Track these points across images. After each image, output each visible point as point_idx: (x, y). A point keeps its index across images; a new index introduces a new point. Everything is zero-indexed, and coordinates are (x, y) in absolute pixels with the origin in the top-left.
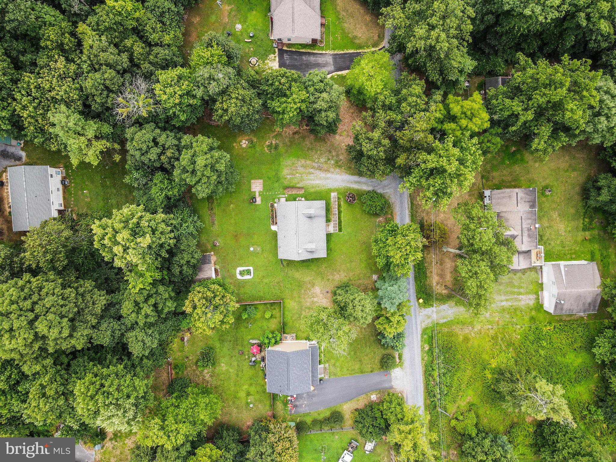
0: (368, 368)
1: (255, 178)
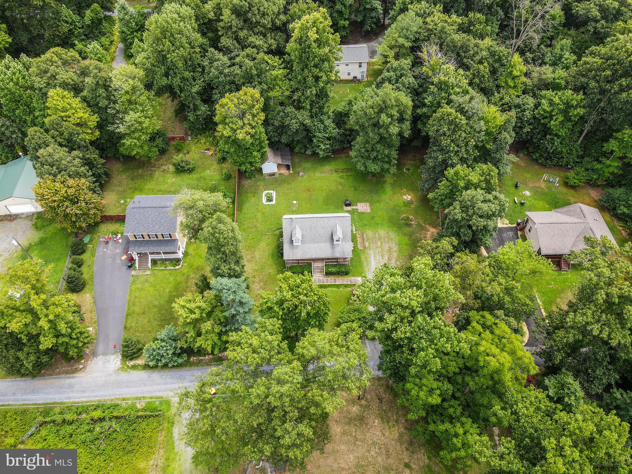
0: (132, 323)
1: (371, 205)
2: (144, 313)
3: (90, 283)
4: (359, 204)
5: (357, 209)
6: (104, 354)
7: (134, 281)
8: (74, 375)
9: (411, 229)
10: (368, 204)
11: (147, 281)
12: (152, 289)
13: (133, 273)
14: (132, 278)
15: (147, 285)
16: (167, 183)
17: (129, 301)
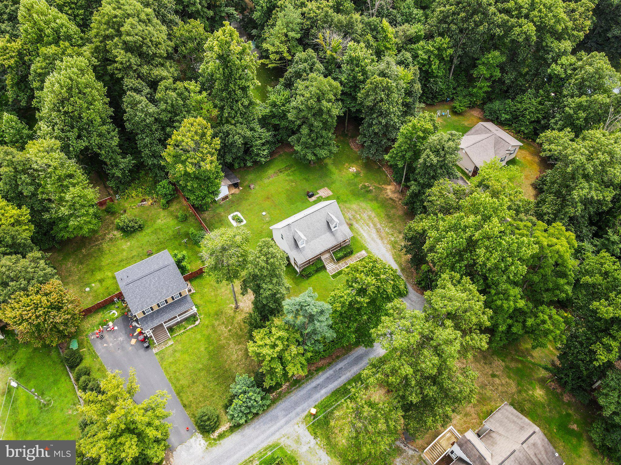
1: (330, 188)
2: (194, 382)
4: (319, 192)
5: (321, 196)
6: (181, 442)
7: (162, 359)
9: (373, 194)
10: (326, 188)
11: (175, 351)
12: (186, 357)
13: (155, 351)
14: (157, 357)
15: (177, 355)
16: (124, 250)
17: (170, 379)
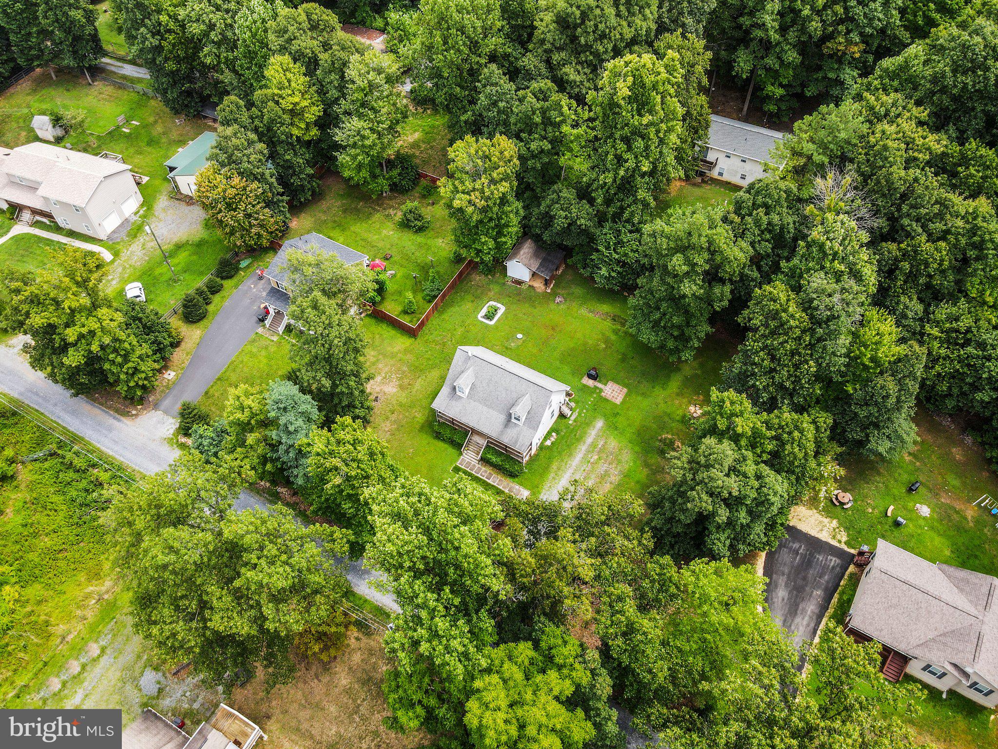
0: (217, 391)
1: (628, 395)
3: (210, 318)
4: (610, 384)
5: (601, 390)
6: (166, 412)
7: (254, 341)
8: (122, 418)
10: (625, 390)
11: (266, 348)
12: (265, 361)
13: (260, 330)
14: (253, 336)
15: (263, 353)
16: (380, 234)
17: (232, 363)
